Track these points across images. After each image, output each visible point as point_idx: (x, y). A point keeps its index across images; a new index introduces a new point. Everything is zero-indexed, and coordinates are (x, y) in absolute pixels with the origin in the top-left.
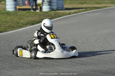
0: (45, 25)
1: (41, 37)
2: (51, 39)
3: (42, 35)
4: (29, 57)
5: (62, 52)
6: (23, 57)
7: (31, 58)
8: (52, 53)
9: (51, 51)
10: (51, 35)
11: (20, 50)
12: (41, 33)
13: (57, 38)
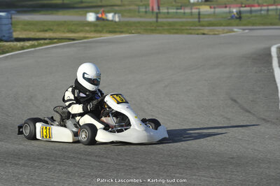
0: (86, 76)
2: (118, 103)
3: (82, 95)
5: (147, 130)
6: (52, 140)
9: (123, 128)
10: (115, 96)
11: (43, 126)
12: (80, 92)
13: (126, 102)
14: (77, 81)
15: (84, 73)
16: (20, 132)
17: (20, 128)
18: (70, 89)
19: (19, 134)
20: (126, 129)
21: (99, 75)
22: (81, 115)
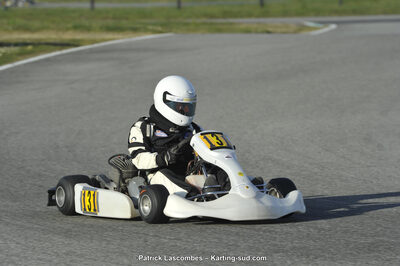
0: (168, 97)
2: (212, 149)
3: (159, 134)
4: (128, 216)
5: (257, 197)
6: (99, 215)
7: (135, 219)
8: (219, 201)
9: (215, 194)
10: (209, 136)
11: (84, 189)
12: (155, 128)
13: (229, 147)
14: (153, 109)
15: (166, 93)
16: (52, 202)
17: (52, 193)
18: (139, 124)
19: (49, 205)
20: (220, 196)
21: (193, 97)
22: (153, 171)
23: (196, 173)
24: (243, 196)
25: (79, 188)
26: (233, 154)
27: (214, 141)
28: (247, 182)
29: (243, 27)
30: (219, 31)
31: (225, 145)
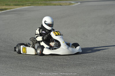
0: (46, 22)
1: (43, 34)
2: (56, 36)
3: (44, 32)
4: (34, 54)
5: (68, 48)
6: (27, 54)
9: (57, 48)
10: (55, 32)
13: (61, 35)
15: (45, 21)
16: (15, 50)
17: (15, 48)
18: (38, 29)
20: (58, 48)
21: (53, 22)
23: (52, 42)
24: (64, 48)
25: (22, 47)
26: (62, 37)
27: (57, 33)
28: (65, 44)
29: (54, 4)
30: (47, 5)
31: (60, 34)
